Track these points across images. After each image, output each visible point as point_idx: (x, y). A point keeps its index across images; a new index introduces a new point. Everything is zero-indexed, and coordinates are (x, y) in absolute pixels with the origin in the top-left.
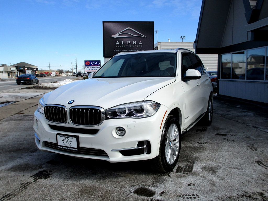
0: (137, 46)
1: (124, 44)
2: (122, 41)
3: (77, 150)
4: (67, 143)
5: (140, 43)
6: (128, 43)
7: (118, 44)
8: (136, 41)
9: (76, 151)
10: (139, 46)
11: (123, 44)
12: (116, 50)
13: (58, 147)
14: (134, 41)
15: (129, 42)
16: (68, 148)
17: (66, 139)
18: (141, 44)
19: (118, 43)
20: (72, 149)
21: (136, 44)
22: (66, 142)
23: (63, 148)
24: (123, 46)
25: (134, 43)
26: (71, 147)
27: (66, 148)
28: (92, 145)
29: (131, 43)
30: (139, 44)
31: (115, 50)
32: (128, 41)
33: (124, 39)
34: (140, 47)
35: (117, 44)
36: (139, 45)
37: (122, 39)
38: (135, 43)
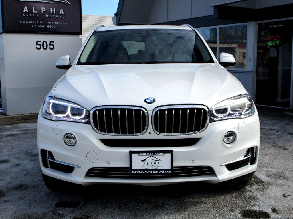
0: (57, 16)
1: (36, 12)
2: (34, 8)
3: (170, 171)
4: (151, 163)
5: (62, 12)
6: (42, 11)
7: (26, 12)
8: (54, 9)
9: (169, 173)
10: (60, 16)
11: (34, 12)
12: (24, 22)
13: (132, 172)
14: (51, 9)
15: (44, 9)
16: (154, 172)
17: (151, 157)
18: (63, 14)
19: (26, 9)
20: (162, 171)
21: (54, 13)
22: (149, 163)
23: (143, 172)
24: (34, 15)
25: (51, 11)
26: (159, 168)
27: (149, 172)
28: (194, 161)
29: (47, 12)
30: (59, 12)
31: (21, 22)
32: (42, 8)
33: (36, 4)
34: (62, 18)
35: (24, 11)
36: (59, 14)
37: (33, 4)
38: (54, 11)
